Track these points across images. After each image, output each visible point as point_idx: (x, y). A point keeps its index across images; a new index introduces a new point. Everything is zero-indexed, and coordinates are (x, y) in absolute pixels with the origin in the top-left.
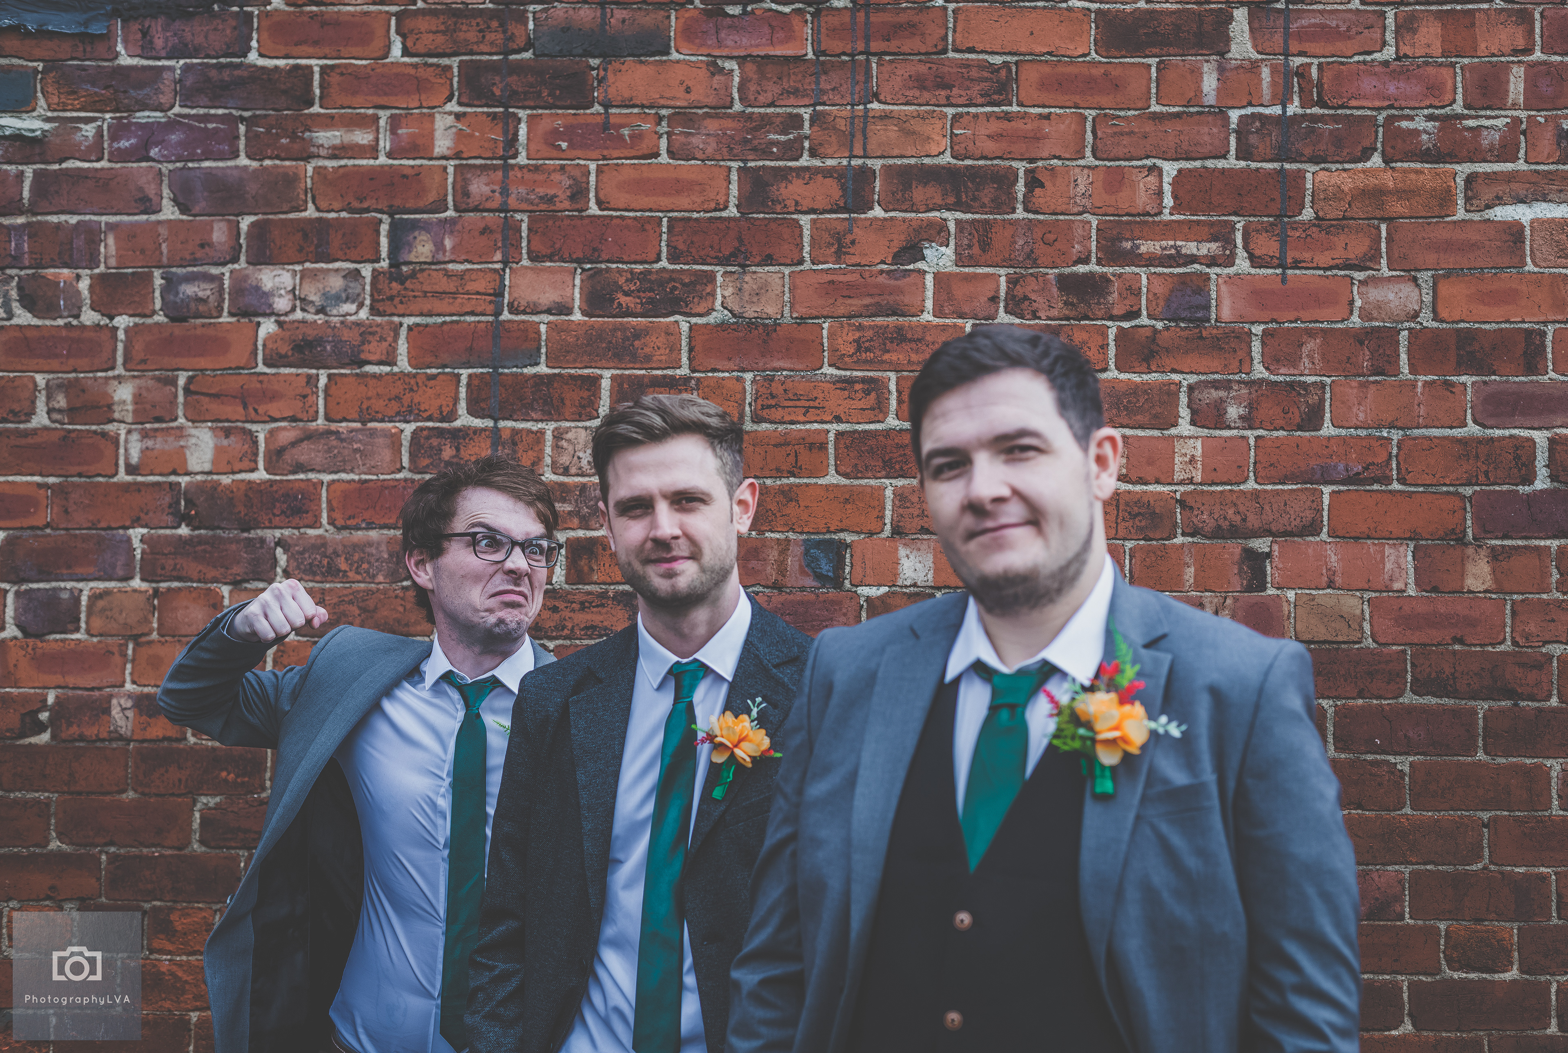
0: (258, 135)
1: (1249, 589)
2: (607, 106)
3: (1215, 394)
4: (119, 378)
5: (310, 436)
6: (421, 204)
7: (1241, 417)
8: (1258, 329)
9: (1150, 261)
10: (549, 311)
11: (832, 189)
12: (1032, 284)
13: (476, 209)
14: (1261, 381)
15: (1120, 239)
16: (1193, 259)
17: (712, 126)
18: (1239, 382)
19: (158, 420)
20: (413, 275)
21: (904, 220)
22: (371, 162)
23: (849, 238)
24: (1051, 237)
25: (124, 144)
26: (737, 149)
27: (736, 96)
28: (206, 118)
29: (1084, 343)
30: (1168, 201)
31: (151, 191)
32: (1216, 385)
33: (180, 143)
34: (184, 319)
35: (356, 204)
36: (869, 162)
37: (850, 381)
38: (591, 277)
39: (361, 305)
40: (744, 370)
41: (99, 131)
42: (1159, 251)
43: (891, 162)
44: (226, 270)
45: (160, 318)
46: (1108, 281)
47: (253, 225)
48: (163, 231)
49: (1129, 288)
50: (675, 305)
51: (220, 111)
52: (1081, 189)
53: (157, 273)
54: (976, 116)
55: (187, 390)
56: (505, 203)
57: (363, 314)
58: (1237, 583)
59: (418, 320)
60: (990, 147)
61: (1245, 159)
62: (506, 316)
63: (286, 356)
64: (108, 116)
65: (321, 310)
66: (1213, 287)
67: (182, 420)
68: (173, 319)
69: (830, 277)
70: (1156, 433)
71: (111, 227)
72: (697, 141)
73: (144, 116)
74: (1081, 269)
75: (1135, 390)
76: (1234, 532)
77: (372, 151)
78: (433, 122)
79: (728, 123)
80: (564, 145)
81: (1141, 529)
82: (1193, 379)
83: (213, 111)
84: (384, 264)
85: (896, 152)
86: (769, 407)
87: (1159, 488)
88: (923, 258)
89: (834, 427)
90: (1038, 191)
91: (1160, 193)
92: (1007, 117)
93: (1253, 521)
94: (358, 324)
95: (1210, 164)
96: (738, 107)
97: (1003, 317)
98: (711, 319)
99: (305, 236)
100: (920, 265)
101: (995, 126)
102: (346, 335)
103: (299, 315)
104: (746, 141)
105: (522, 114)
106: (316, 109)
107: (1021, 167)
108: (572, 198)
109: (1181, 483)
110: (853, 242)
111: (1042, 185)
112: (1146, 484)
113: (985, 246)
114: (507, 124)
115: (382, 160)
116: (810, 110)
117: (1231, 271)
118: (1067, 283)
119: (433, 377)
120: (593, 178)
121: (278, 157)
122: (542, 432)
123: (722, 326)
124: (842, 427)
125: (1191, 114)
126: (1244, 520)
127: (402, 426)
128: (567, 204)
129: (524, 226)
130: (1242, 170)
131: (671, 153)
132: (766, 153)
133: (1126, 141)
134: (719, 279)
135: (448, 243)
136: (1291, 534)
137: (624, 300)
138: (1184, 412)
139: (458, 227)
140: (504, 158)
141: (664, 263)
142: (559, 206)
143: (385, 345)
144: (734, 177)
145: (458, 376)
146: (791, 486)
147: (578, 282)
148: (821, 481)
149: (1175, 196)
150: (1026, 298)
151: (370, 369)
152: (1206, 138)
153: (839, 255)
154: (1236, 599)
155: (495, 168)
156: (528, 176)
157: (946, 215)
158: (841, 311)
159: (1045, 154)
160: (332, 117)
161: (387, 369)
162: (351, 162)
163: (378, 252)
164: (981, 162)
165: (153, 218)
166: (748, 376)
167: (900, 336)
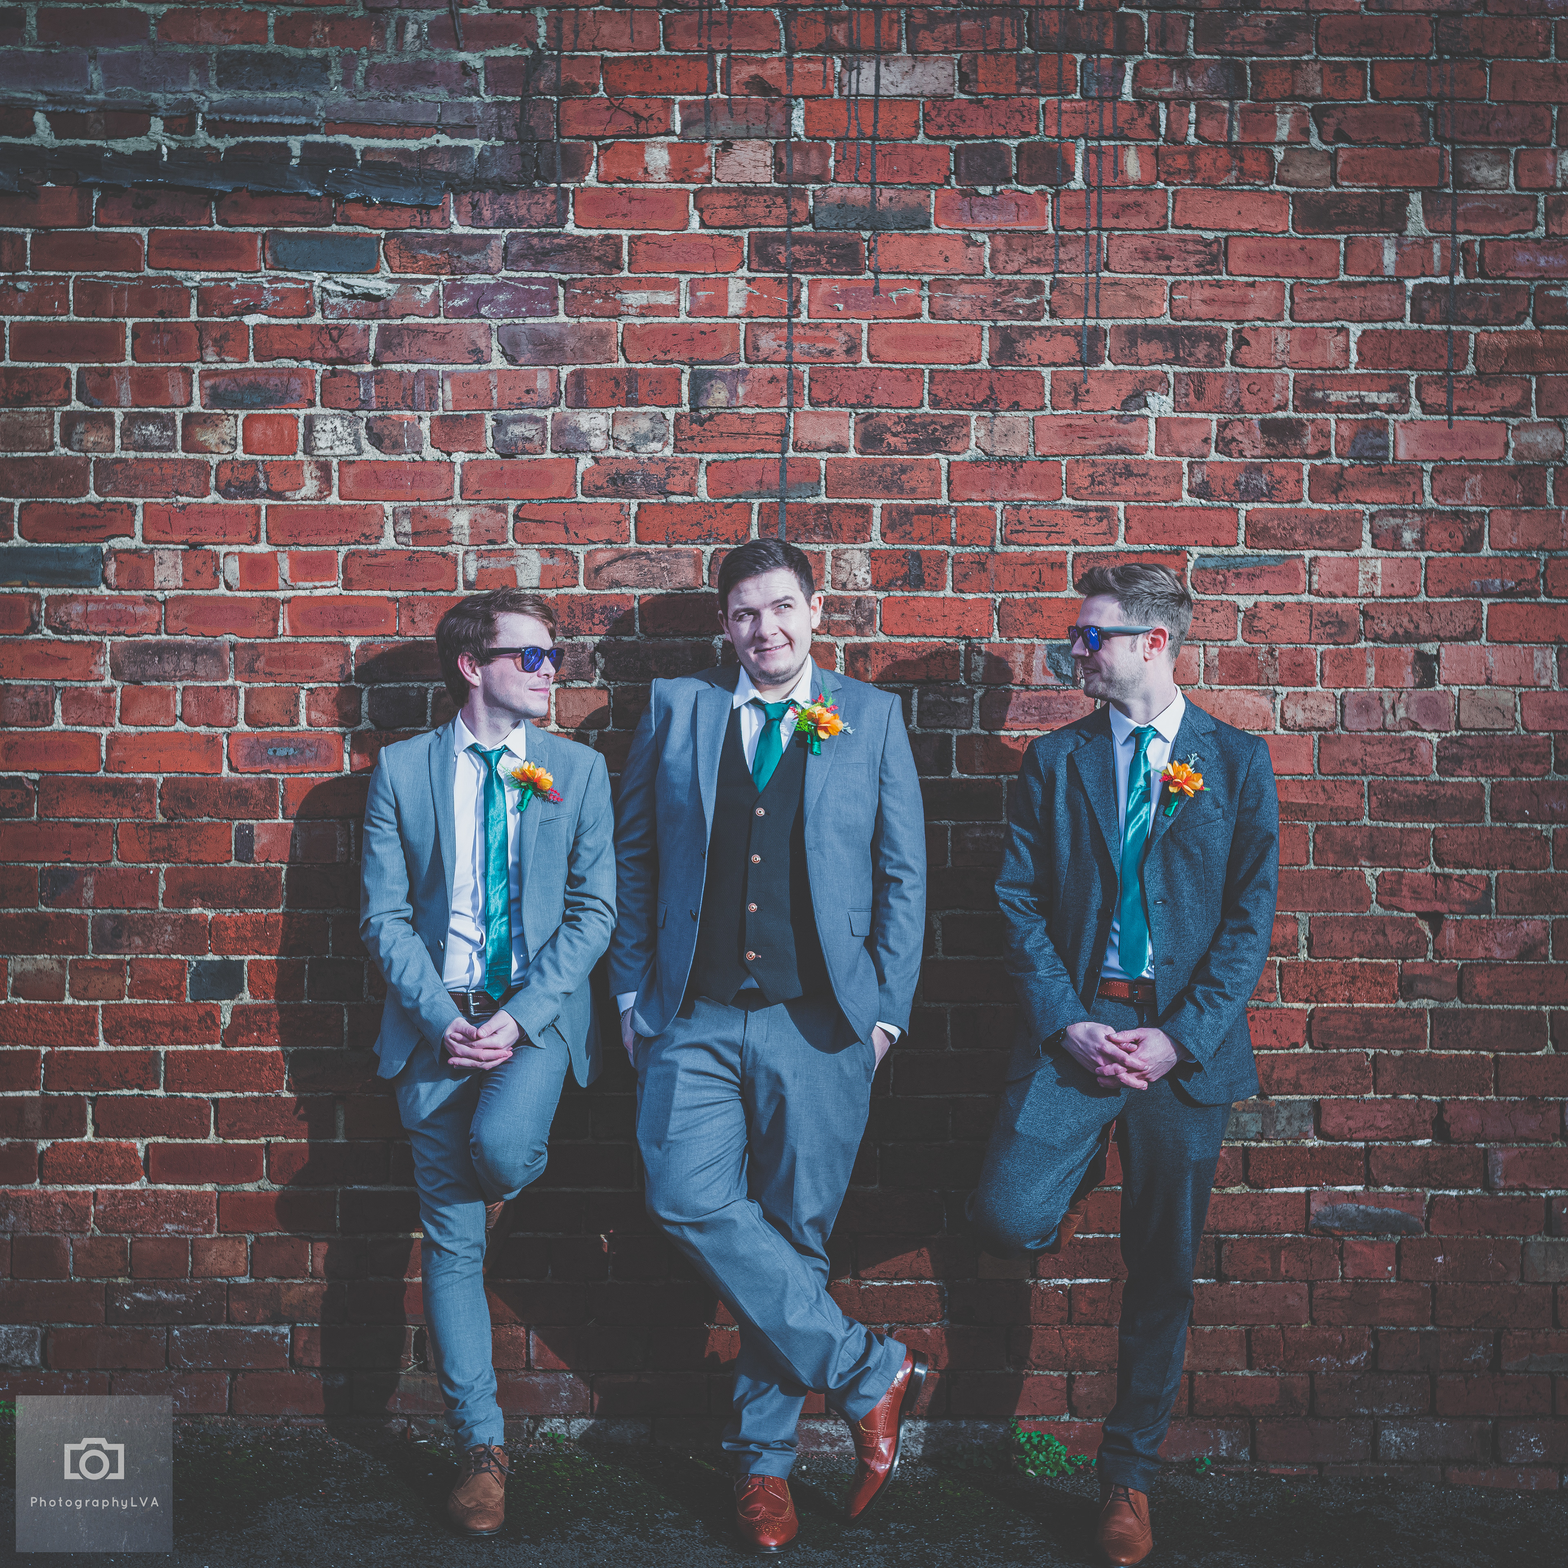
0: (574, 296)
1: (1420, 685)
2: (875, 273)
3: (1393, 521)
4: (457, 507)
5: (623, 557)
6: (717, 357)
7: (1414, 541)
8: (1428, 467)
9: (1338, 408)
10: (828, 450)
11: (1067, 347)
12: (1240, 428)
13: (765, 361)
14: (1432, 510)
15: (1313, 389)
16: (1374, 407)
17: (966, 290)
18: (1414, 511)
19: (492, 542)
20: (711, 417)
21: (1131, 372)
22: (674, 320)
23: (1084, 387)
24: (1255, 388)
25: (458, 303)
26: (989, 311)
27: (987, 265)
28: (529, 281)
29: (1283, 478)
30: (1354, 357)
31: (482, 343)
32: (1392, 513)
33: (506, 302)
34: (512, 456)
35: (661, 357)
36: (1102, 323)
37: (1086, 510)
38: (864, 420)
39: (666, 444)
40: (994, 500)
41: (436, 292)
42: (1346, 400)
43: (1119, 322)
44: (549, 413)
45: (492, 455)
46: (1304, 425)
47: (573, 374)
48: (494, 379)
49: (1321, 432)
50: (936, 444)
51: (542, 275)
52: (1281, 346)
53: (489, 415)
54: (1192, 283)
55: (516, 517)
56: (790, 356)
57: (668, 452)
58: (1410, 680)
59: (716, 456)
60: (1202, 309)
61: (1419, 322)
62: (790, 453)
63: (602, 488)
64: (443, 278)
65: (632, 448)
66: (1391, 430)
67: (512, 543)
68: (503, 456)
69: (1068, 421)
70: (1343, 554)
71: (448, 375)
72: (954, 304)
73: (475, 279)
74: (1280, 414)
75: (1327, 518)
76: (1409, 638)
77: (674, 310)
78: (727, 285)
79: (981, 288)
80: (841, 306)
81: (1330, 635)
82: (1374, 508)
83: (535, 275)
84: (686, 409)
85: (1124, 314)
86: (1017, 532)
87: (1346, 601)
88: (1146, 405)
89: (1072, 549)
90: (1244, 348)
91: (1347, 350)
92: (1218, 284)
93: (1425, 628)
94: (664, 460)
95: (1390, 325)
96: (989, 274)
97: (1214, 456)
98: (967, 456)
99: (617, 384)
100: (1145, 411)
101: (1208, 292)
102: (653, 470)
103: (612, 452)
104: (996, 304)
105: (804, 279)
106: (625, 273)
107: (1230, 327)
108: (848, 352)
109: (1364, 596)
110: (1087, 391)
111: (1248, 343)
112: (1335, 597)
113: (1199, 394)
114: (791, 287)
115: (683, 318)
116: (1050, 277)
117: (1406, 417)
118: (1267, 427)
119: (729, 506)
120: (865, 335)
121: (593, 316)
122: (823, 553)
123: (976, 462)
124: (1079, 549)
125: (1374, 283)
126: (1417, 627)
127: (703, 548)
128: (843, 357)
129: (806, 377)
130: (1415, 332)
131: (932, 315)
132: (1012, 314)
133: (1319, 305)
134: (973, 423)
135: (741, 391)
136: (1456, 639)
137: (892, 440)
138: (1367, 537)
139: (750, 376)
140: (789, 317)
141: (926, 409)
142: (836, 359)
143: (687, 478)
144: (986, 335)
145: (751, 505)
146: (1035, 599)
147: (852, 424)
148: (1062, 595)
149: (1359, 353)
150: (1234, 439)
151: (674, 499)
152: (1386, 304)
153: (1076, 401)
154: (1410, 695)
155: (781, 326)
156: (809, 332)
157: (1166, 368)
158: (1077, 449)
159: (1251, 317)
160: (639, 280)
161: (690, 499)
162: (656, 320)
163: (680, 397)
164: (1196, 323)
165: (484, 367)
166: (999, 506)
167: (1128, 472)
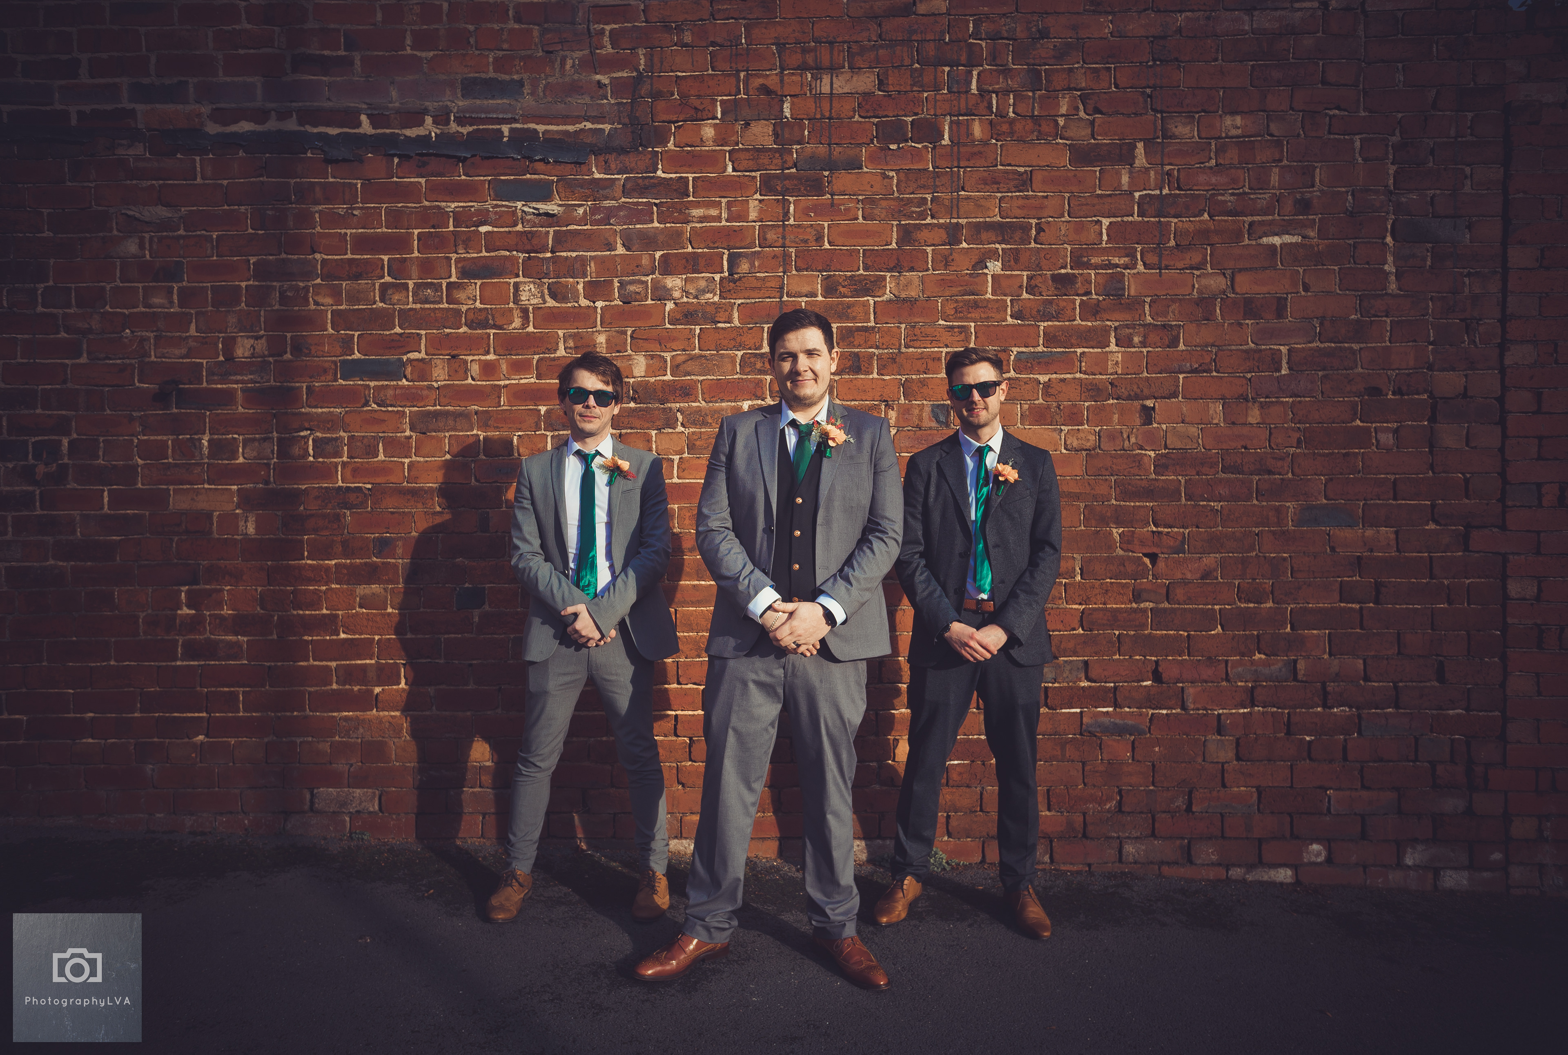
0: (663, 212)
1: (1144, 424)
2: (832, 195)
3: (1128, 331)
4: (599, 332)
5: (692, 358)
6: (743, 244)
7: (1140, 342)
8: (1148, 300)
9: (1096, 267)
10: (806, 296)
11: (942, 235)
12: (1040, 279)
13: (770, 247)
14: (1150, 324)
15: (1082, 256)
16: (1117, 266)
17: (884, 204)
18: (1139, 325)
19: (618, 352)
20: (740, 279)
21: (977, 248)
22: (718, 224)
23: (951, 258)
24: (1048, 256)
25: (598, 217)
26: (896, 215)
27: (895, 189)
28: (638, 204)
29: (1065, 307)
30: (1105, 238)
31: (611, 240)
32: (1127, 327)
33: (625, 216)
34: (629, 303)
35: (711, 245)
36: (960, 221)
37: (952, 327)
38: (826, 279)
39: (715, 294)
40: (901, 323)
41: (585, 211)
42: (1100, 262)
43: (970, 220)
44: (649, 278)
45: (618, 302)
46: (1076, 277)
47: (662, 256)
48: (618, 260)
49: (1086, 280)
50: (867, 292)
51: (645, 200)
52: (1063, 232)
53: (616, 280)
54: (1012, 197)
55: (631, 337)
56: (784, 243)
57: (716, 299)
58: (1138, 421)
59: (743, 301)
60: (1018, 212)
61: (1142, 217)
62: (785, 298)
63: (679, 320)
64: (589, 203)
65: (696, 297)
66: (1126, 279)
67: (630, 352)
68: (624, 303)
69: (942, 277)
70: (1099, 350)
71: (593, 258)
72: (877, 211)
73: (607, 203)
74: (1063, 271)
75: (1089, 330)
76: (1137, 397)
77: (718, 219)
78: (748, 204)
79: (892, 203)
80: (812, 215)
81: (1092, 397)
82: (1117, 324)
83: (640, 200)
84: (726, 274)
85: (973, 215)
86: (914, 340)
87: (1101, 377)
88: (986, 267)
89: (945, 350)
90: (1042, 234)
91: (1101, 234)
92: (1027, 197)
93: (1146, 392)
94: (714, 303)
95: (1125, 219)
96: (896, 195)
97: (1025, 295)
98: (884, 298)
99: (687, 261)
100: (986, 271)
101: (1021, 202)
102: (708, 309)
103: (685, 300)
104: (900, 211)
105: (791, 199)
106: (691, 198)
107: (1033, 222)
108: (817, 240)
109: (1111, 374)
110: (953, 260)
111: (1044, 231)
112: (1095, 375)
113: (1016, 261)
114: (784, 204)
115: (724, 223)
116: (931, 196)
117: (1135, 271)
118: (1056, 278)
119: (751, 328)
120: (826, 231)
121: (673, 223)
123: (890, 301)
124: (949, 350)
125: (1116, 195)
126: (1142, 391)
127: (737, 352)
128: (814, 243)
129: (793, 254)
130: (1140, 222)
131: (864, 218)
132: (910, 217)
133: (1084, 208)
134: (888, 279)
135: (756, 264)
136: (1165, 398)
137: (842, 290)
138: (1113, 340)
139: (762, 255)
140: (783, 221)
141: (861, 272)
142: (810, 244)
143: (727, 313)
144: (895, 229)
145: (763, 328)
146: (924, 378)
147: (819, 281)
148: (939, 376)
149: (1108, 235)
150: (1036, 286)
151: (720, 325)
152: (1124, 207)
153: (946, 266)
154: (1138, 430)
155: (778, 226)
156: (795, 230)
157: (997, 246)
158: (947, 294)
159: (1045, 215)
160: (699, 202)
161: (729, 325)
162: (708, 224)
163: (722, 268)
164: (1014, 220)
165: (613, 253)
166: (903, 326)
167: (976, 305)
